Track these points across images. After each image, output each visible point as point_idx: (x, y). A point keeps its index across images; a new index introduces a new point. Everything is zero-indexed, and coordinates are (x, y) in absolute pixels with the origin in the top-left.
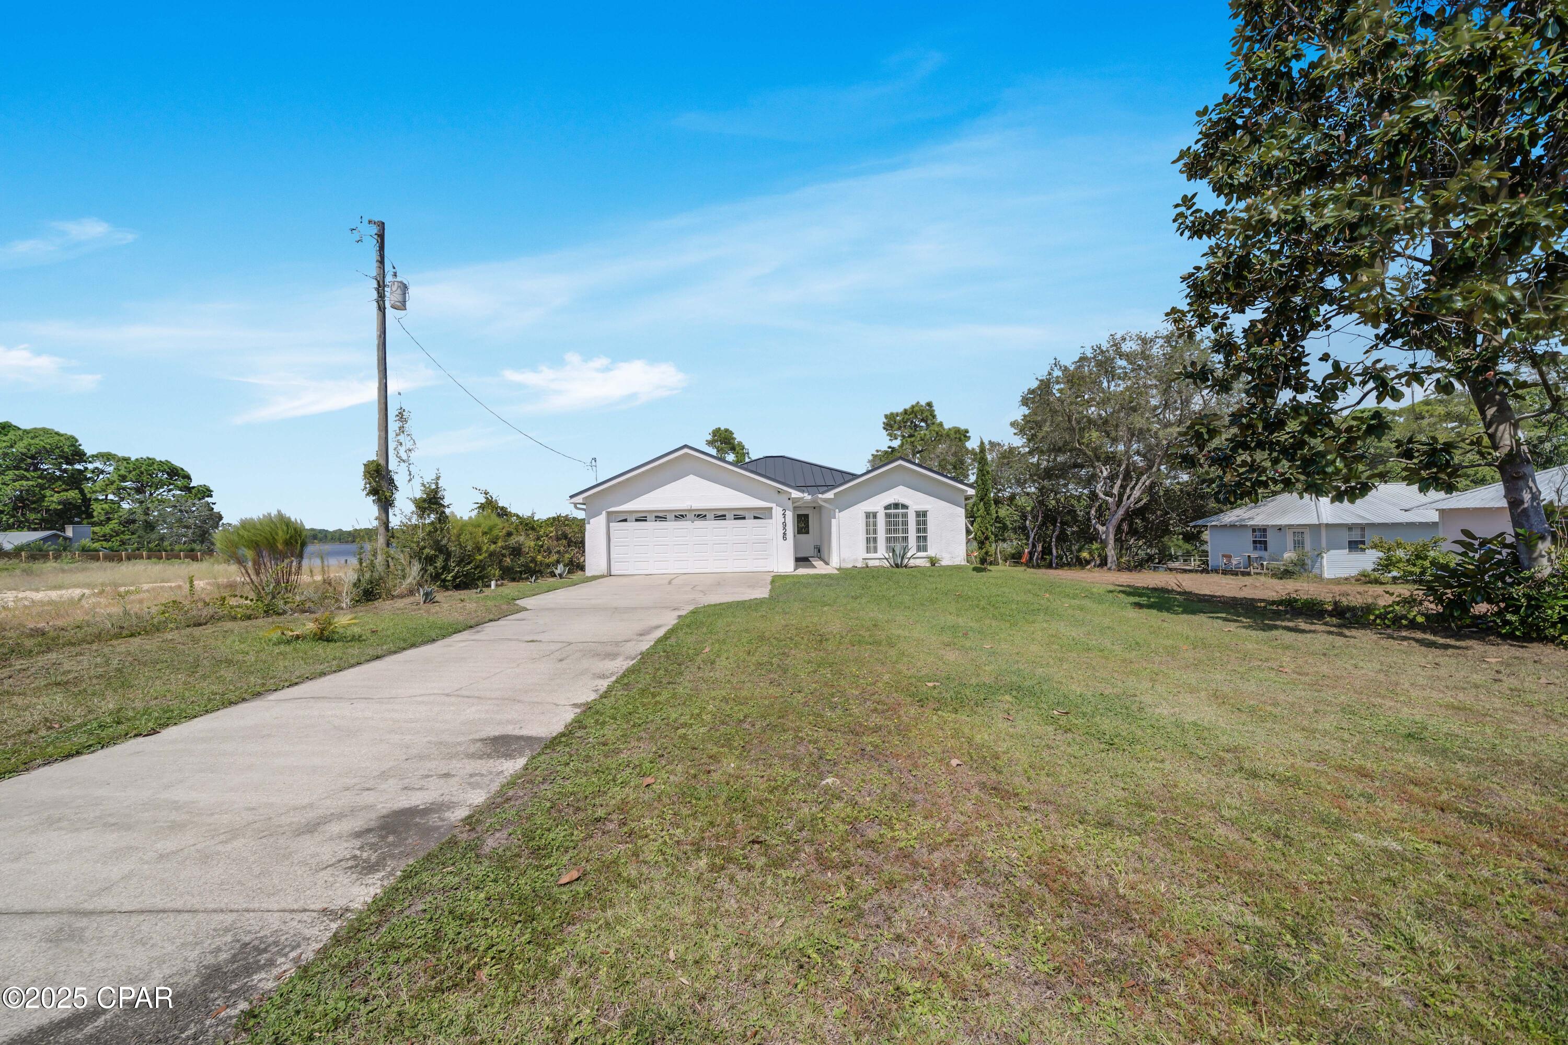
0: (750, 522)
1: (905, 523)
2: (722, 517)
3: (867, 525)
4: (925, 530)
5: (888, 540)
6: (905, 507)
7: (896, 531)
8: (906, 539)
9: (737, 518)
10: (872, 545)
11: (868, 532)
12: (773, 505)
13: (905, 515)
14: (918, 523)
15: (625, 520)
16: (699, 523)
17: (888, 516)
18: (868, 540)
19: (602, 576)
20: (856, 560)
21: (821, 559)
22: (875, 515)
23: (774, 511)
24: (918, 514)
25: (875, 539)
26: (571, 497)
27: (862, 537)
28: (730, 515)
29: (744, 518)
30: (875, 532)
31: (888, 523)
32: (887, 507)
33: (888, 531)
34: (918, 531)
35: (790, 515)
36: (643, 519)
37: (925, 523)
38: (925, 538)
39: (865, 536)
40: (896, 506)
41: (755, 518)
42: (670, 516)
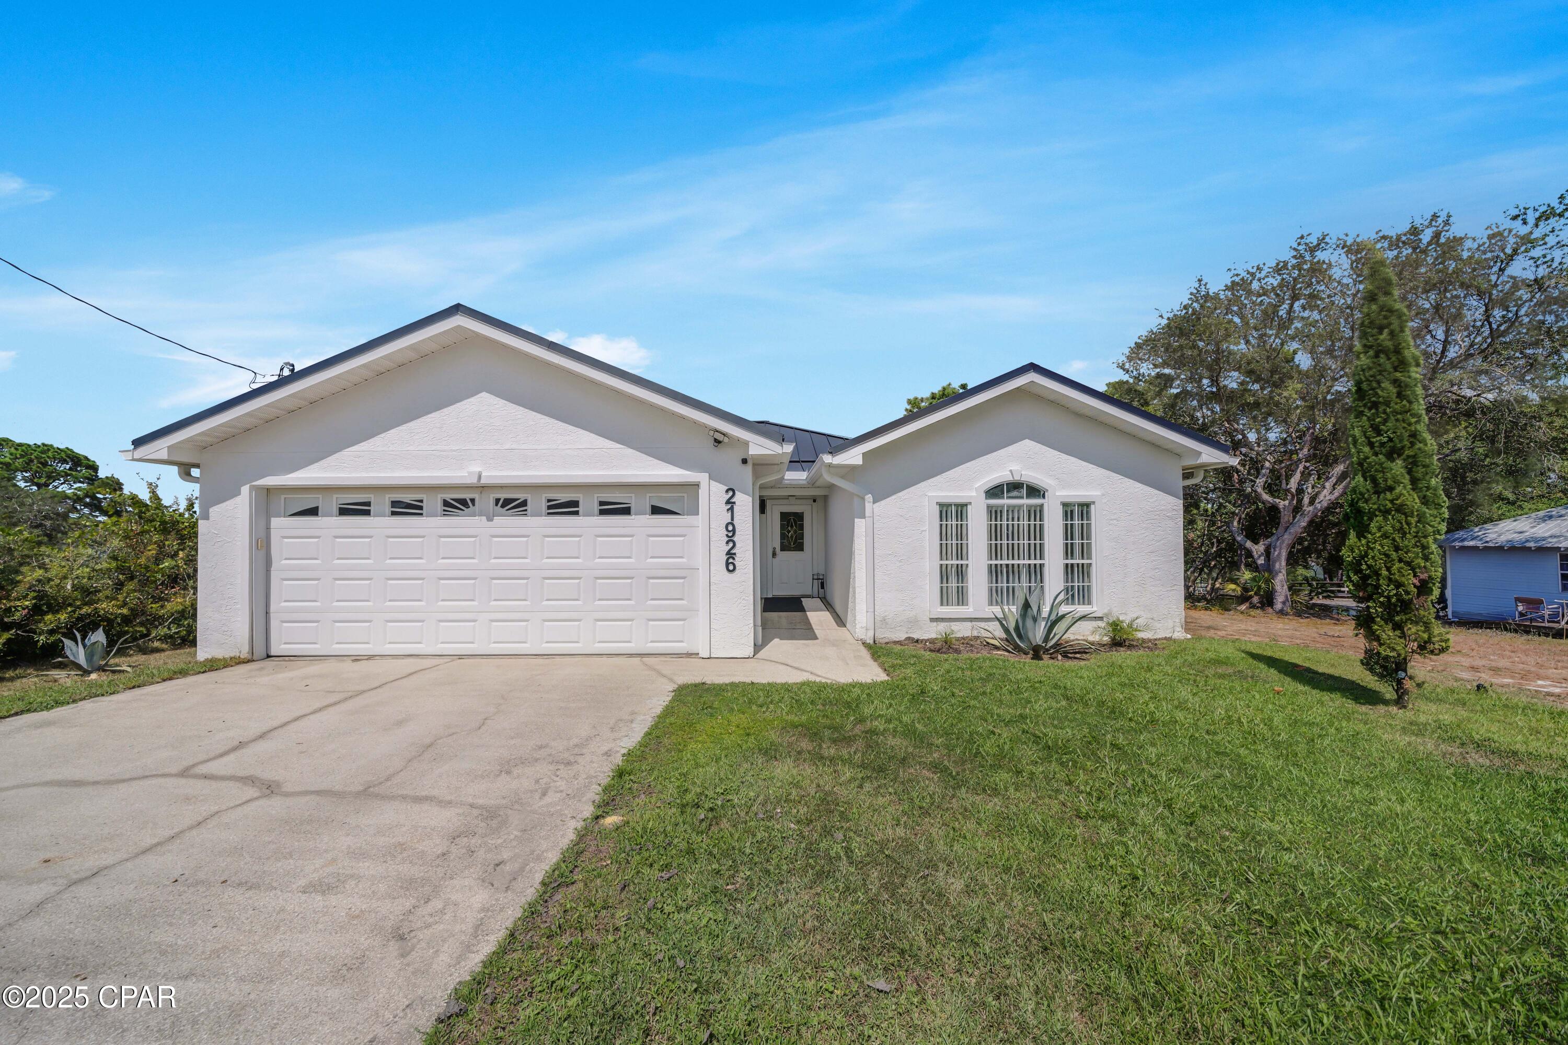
0: (641, 522)
1: (1038, 532)
2: (569, 508)
3: (943, 534)
4: (1085, 551)
5: (995, 572)
6: (1034, 491)
7: (1012, 552)
8: (1037, 572)
9: (609, 509)
10: (953, 584)
11: (944, 552)
12: (702, 478)
13: (1037, 513)
14: (1068, 532)
15: (313, 512)
16: (508, 522)
17: (994, 513)
18: (944, 574)
19: (238, 661)
20: (914, 622)
21: (828, 605)
22: (961, 509)
23: (703, 493)
24: (1068, 510)
25: (961, 572)
26: (138, 443)
27: (930, 564)
28: (589, 503)
29: (626, 511)
30: (961, 552)
31: (994, 533)
32: (995, 492)
33: (995, 551)
34: (1069, 551)
35: (745, 503)
36: (361, 510)
37: (1085, 532)
38: (1085, 571)
39: (937, 562)
40: (1015, 486)
41: (656, 510)
42: (433, 503)
